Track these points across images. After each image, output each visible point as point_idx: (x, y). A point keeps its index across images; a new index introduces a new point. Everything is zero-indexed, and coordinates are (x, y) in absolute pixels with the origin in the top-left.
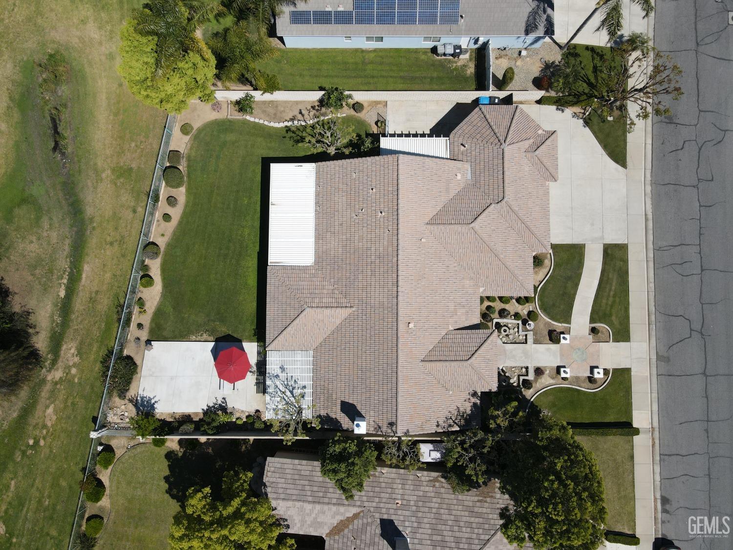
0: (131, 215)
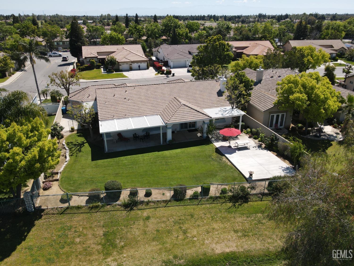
0: (152, 220)
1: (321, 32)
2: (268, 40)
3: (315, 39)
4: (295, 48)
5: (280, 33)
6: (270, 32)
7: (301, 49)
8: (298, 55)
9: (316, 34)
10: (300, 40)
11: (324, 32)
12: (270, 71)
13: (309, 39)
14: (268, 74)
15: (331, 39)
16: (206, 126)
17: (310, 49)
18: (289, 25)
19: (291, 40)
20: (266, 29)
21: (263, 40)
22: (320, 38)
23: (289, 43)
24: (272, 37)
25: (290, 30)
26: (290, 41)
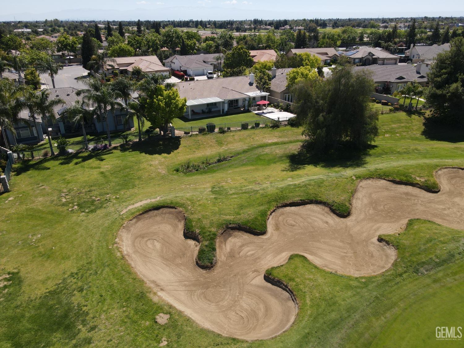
1: (319, 40)
2: (272, 49)
3: (313, 48)
4: (295, 54)
5: (282, 42)
6: (273, 42)
7: (300, 55)
8: (298, 59)
9: (314, 43)
10: (301, 48)
11: (321, 40)
12: (280, 70)
13: (308, 48)
14: (279, 72)
15: (327, 47)
16: (247, 102)
17: (307, 55)
18: (290, 34)
19: (292, 48)
20: (269, 39)
21: (268, 49)
22: (317, 47)
23: (291, 51)
24: (276, 47)
25: (291, 39)
26: (292, 50)
